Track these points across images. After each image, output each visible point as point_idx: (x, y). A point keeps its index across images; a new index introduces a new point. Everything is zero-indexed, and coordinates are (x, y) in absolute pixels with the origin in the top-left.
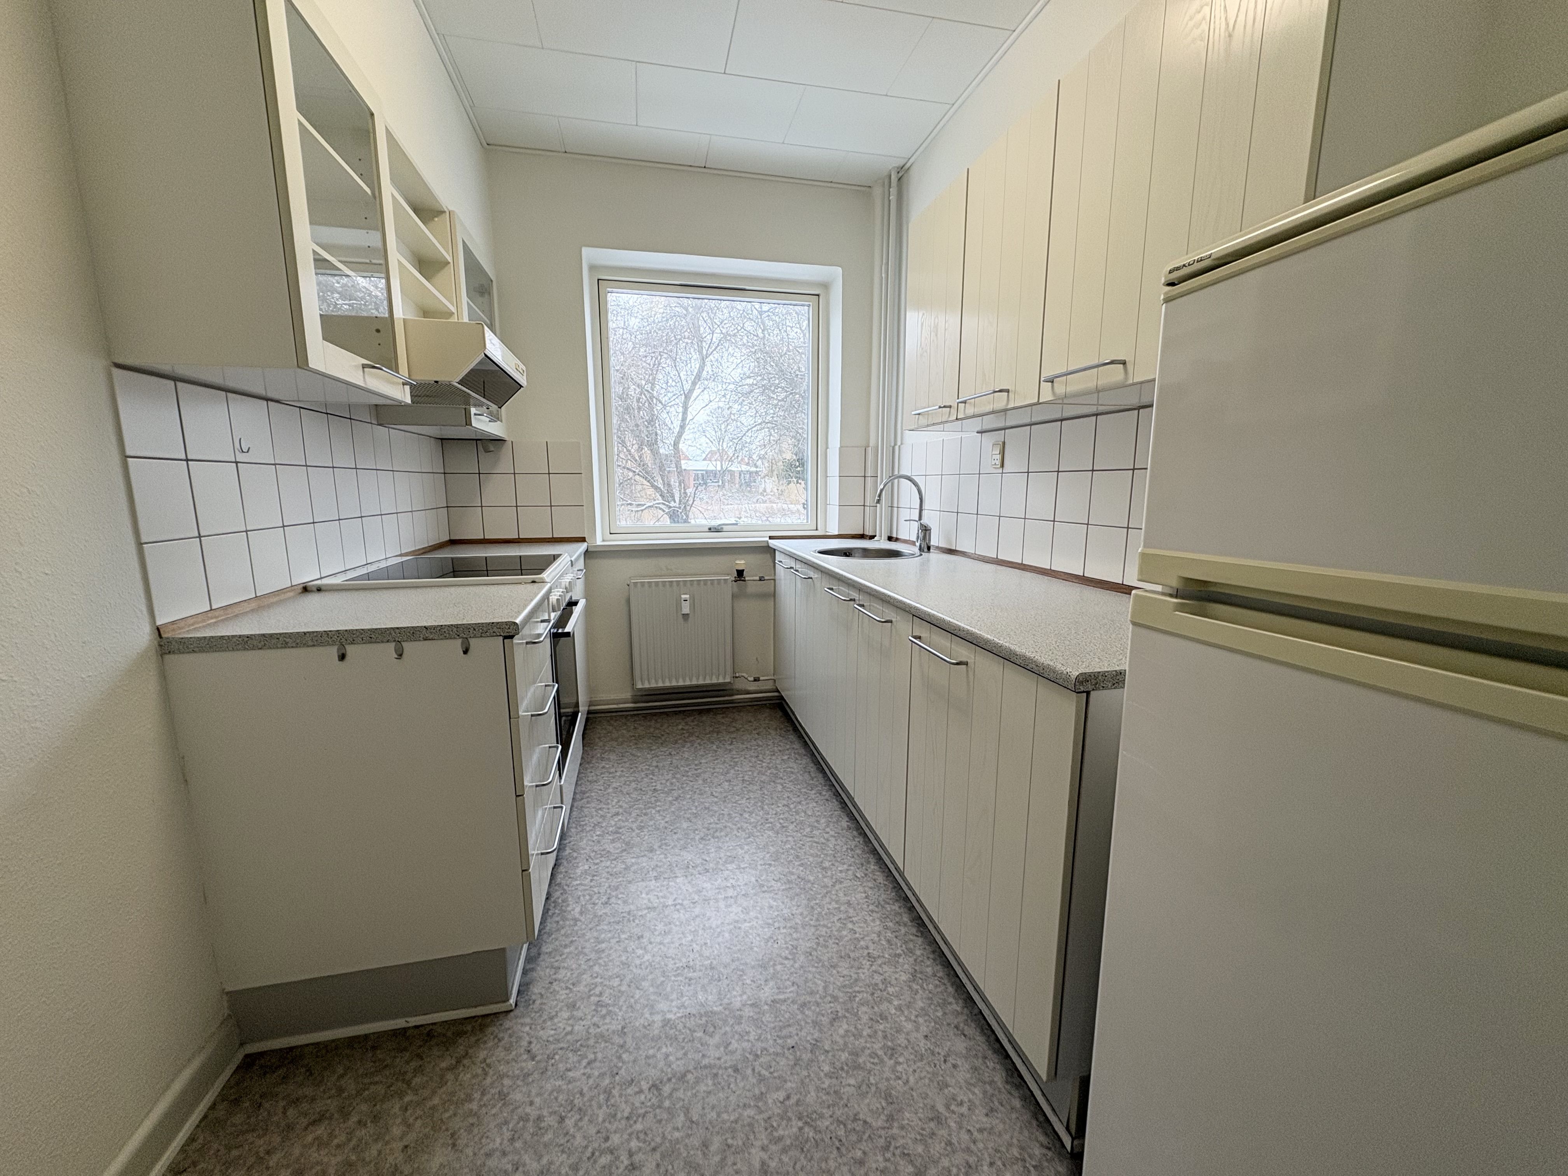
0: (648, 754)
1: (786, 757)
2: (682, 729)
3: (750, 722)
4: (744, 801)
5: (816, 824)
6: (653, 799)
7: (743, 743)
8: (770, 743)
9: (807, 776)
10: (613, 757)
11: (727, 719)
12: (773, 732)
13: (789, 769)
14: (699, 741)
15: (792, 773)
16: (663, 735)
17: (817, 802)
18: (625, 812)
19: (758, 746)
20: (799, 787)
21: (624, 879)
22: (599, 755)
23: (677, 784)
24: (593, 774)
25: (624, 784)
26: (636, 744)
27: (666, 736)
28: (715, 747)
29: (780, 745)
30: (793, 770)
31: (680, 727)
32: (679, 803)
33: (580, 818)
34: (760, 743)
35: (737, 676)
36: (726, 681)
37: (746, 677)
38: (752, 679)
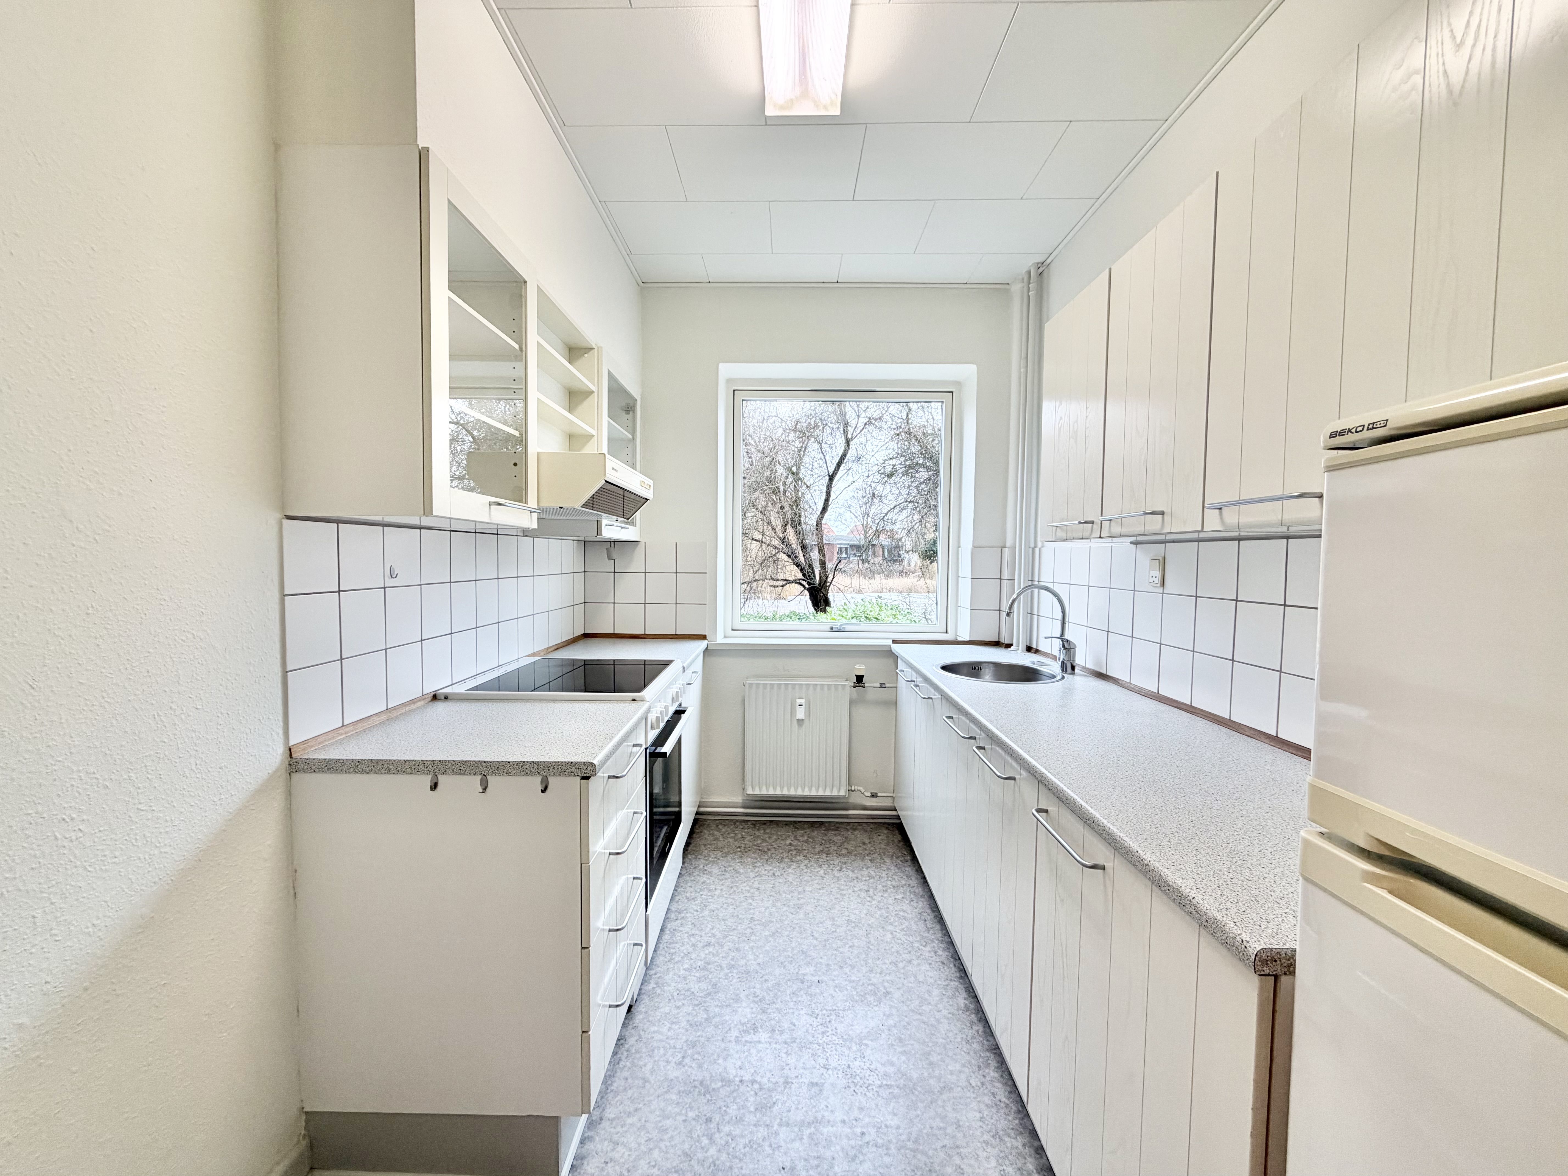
0: (752, 871)
1: (900, 896)
2: (790, 844)
3: (864, 844)
4: (846, 949)
5: (926, 996)
6: (749, 931)
7: (853, 871)
8: (884, 875)
9: (921, 924)
10: (715, 870)
11: (839, 838)
12: (888, 860)
13: (902, 913)
14: (806, 862)
15: (905, 918)
16: (769, 850)
18: (718, 943)
19: (871, 877)
20: (911, 939)
21: (703, 1034)
22: (701, 867)
23: (776, 915)
24: (692, 889)
25: (722, 907)
26: (741, 857)
27: (773, 851)
28: (822, 872)
29: (894, 879)
30: (906, 915)
31: (788, 842)
32: (775, 940)
33: (671, 943)
34: (873, 874)
35: (853, 789)
36: (841, 794)
37: (863, 791)
38: (869, 794)
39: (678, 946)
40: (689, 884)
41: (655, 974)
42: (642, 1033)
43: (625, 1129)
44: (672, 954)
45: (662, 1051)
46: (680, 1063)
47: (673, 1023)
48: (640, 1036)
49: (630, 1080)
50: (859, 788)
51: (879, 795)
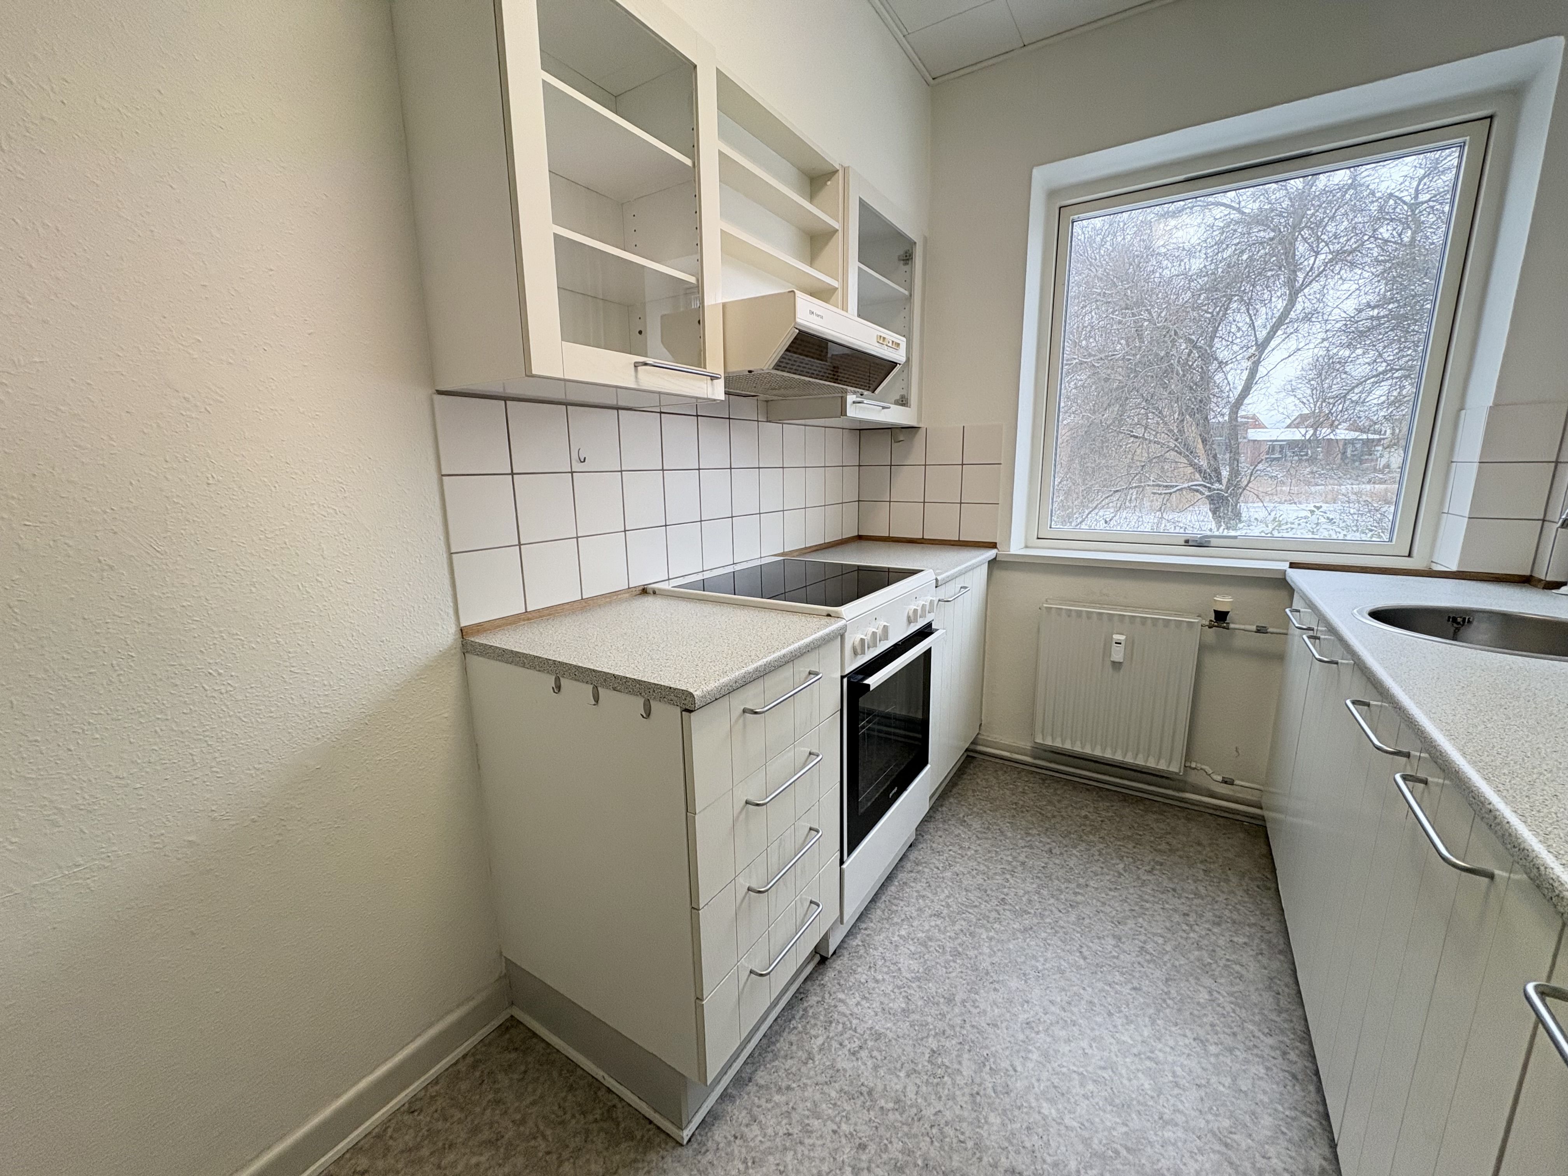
0: (1022, 838)
1: (1241, 940)
2: (1086, 817)
3: (1199, 844)
4: (1126, 990)
7: (1170, 879)
8: (1221, 898)
9: (1268, 999)
10: (976, 824)
11: (1162, 826)
12: (1234, 880)
13: (1237, 968)
14: (1102, 846)
15: (1241, 977)
16: (1054, 817)
17: (1268, 1069)
18: (949, 917)
19: (1197, 895)
20: (1243, 1014)
22: (961, 816)
23: (1038, 906)
25: (969, 873)
26: (1014, 816)
27: (1059, 819)
28: (1121, 866)
29: (1238, 910)
30: (1244, 972)
31: (1083, 813)
32: (1025, 940)
34: (1203, 891)
35: (1193, 765)
36: (1171, 769)
37: (1210, 771)
38: (1219, 778)
39: (902, 904)
40: (940, 833)
41: (866, 929)
42: (827, 996)
43: (769, 1106)
44: (892, 912)
45: (840, 1027)
46: (854, 1054)
47: (864, 998)
48: (823, 997)
49: (794, 1048)
50: (1203, 767)
51: (1237, 782)
